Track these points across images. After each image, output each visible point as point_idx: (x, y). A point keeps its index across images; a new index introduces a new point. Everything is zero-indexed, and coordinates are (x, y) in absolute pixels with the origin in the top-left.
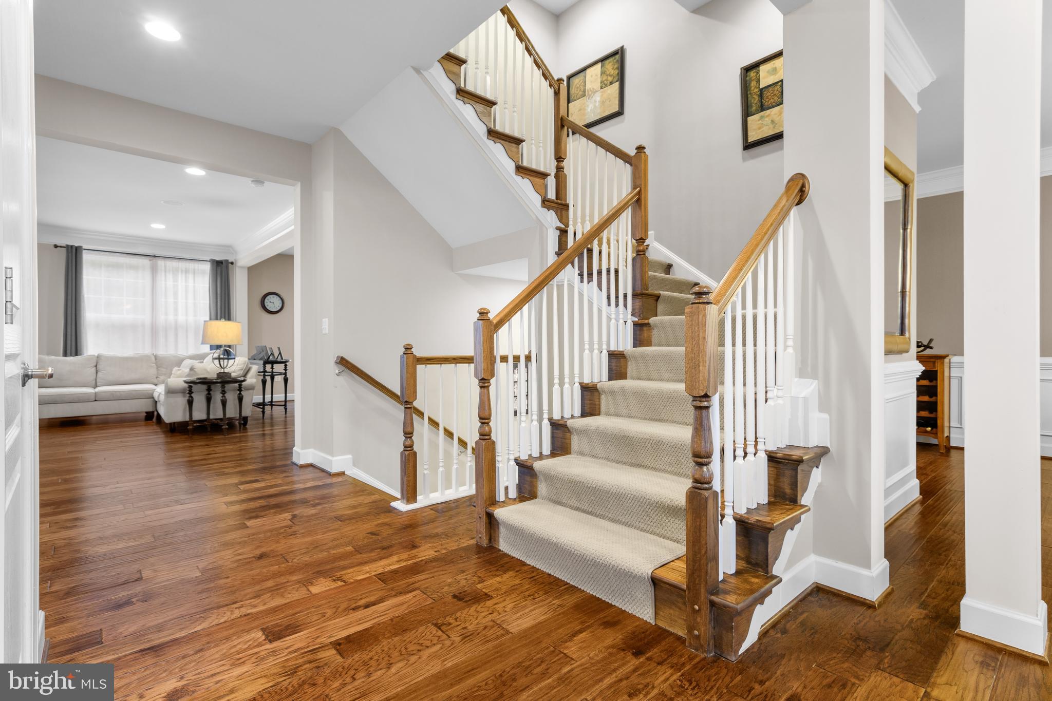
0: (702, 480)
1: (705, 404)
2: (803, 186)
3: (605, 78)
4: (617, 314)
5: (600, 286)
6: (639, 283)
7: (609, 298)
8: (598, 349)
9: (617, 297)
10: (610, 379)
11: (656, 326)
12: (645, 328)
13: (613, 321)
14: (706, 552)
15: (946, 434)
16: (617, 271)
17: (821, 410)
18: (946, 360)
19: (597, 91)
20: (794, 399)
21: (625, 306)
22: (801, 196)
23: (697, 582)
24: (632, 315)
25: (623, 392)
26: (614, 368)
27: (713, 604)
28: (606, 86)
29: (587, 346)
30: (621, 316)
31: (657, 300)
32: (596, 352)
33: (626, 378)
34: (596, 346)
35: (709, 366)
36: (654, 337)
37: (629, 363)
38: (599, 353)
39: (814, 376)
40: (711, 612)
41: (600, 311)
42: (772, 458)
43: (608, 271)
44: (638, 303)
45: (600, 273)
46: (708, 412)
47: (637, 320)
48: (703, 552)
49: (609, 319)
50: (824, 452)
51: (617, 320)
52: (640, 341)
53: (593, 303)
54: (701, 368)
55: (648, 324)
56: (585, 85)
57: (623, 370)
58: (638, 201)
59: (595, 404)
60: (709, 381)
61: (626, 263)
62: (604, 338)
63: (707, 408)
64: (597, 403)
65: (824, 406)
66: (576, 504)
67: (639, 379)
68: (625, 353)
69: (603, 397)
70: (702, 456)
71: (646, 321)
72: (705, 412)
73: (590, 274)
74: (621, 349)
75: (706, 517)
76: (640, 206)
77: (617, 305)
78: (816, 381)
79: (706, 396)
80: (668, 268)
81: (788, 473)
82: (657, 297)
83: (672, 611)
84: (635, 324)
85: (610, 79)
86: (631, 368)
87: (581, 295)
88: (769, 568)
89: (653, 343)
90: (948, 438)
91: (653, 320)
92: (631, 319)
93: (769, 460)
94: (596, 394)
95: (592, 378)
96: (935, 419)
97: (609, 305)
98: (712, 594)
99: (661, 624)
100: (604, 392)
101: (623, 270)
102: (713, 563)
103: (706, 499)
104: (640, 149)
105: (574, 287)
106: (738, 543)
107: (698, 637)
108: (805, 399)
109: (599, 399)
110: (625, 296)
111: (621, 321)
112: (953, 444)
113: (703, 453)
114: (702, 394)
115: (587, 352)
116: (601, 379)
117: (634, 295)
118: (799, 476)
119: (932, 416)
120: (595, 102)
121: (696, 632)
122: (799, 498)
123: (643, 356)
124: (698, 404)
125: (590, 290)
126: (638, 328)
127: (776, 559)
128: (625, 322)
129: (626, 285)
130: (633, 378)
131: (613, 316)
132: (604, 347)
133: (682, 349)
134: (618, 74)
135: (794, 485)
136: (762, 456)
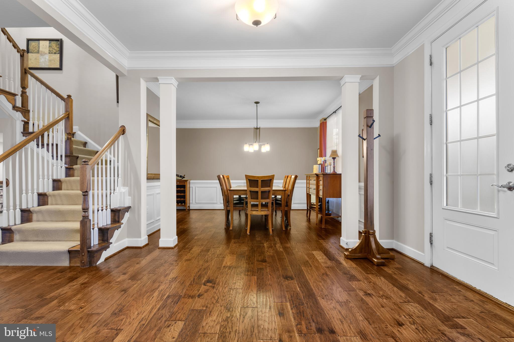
0: (85, 216)
1: (86, 194)
2: (124, 130)
3: (51, 49)
4: (57, 163)
5: (48, 150)
6: (68, 151)
7: (53, 156)
8: (47, 178)
9: (57, 156)
10: (53, 190)
11: (76, 169)
12: (71, 170)
13: (55, 167)
14: (86, 237)
15: (188, 205)
16: (57, 145)
17: (129, 195)
18: (188, 182)
19: (46, 54)
20: (121, 193)
21: (61, 160)
22: (124, 132)
23: (83, 246)
24: (65, 164)
25: (59, 195)
26: (55, 186)
27: (88, 251)
28: (52, 53)
29: (41, 177)
30: (59, 165)
31: (77, 159)
32: (46, 179)
33: (61, 190)
34: (46, 177)
35: (88, 183)
36: (75, 173)
37: (63, 184)
38: (48, 180)
39: (127, 186)
40: (88, 254)
41: (48, 162)
42: (112, 211)
43: (53, 145)
44: (68, 159)
45: (48, 145)
46: (87, 196)
47: (67, 166)
48: (85, 237)
49: (53, 165)
50: (129, 208)
51: (57, 166)
52: (69, 175)
53: (44, 158)
54: (85, 183)
55: (73, 168)
56: (39, 48)
57: (60, 187)
58: (68, 117)
59: (46, 201)
60: (87, 187)
61: (62, 142)
62: (50, 173)
63: (87, 195)
64: (46, 200)
65: (130, 195)
66: (36, 239)
67: (68, 190)
68: (61, 180)
69: (49, 198)
70: (85, 209)
71: (72, 167)
72: (86, 196)
73: (43, 145)
74: (59, 178)
75: (86, 227)
76: (69, 119)
77: (57, 159)
78: (128, 187)
79: (86, 192)
80: (85, 144)
81: (117, 214)
82: (78, 157)
83: (75, 259)
84: (66, 168)
85: (54, 51)
86: (64, 186)
87: (38, 154)
88: (109, 240)
89: (75, 176)
90: (189, 206)
91: (75, 167)
92: (64, 166)
93: (111, 211)
94: (46, 197)
95: (44, 190)
96: (185, 201)
97: (53, 159)
98: (88, 249)
99: (72, 265)
100: (50, 196)
101: (60, 144)
102: (89, 240)
103: (86, 221)
104: (69, 96)
105: (34, 150)
106: (99, 235)
107: (84, 263)
108: (124, 193)
109: (48, 199)
110: (61, 156)
111: (59, 167)
112: (191, 208)
113: (85, 208)
114: (85, 191)
115: (41, 179)
116: (48, 190)
117: (66, 156)
118: (120, 215)
119: (184, 200)
120: (46, 58)
121: (83, 261)
122: (120, 221)
123: (69, 181)
124: (84, 194)
125: (43, 152)
126: (68, 170)
127: (111, 238)
128: (61, 167)
129: (62, 150)
130: (65, 190)
131: (55, 164)
132: (50, 177)
133: (79, 178)
134: (59, 50)
135: (119, 217)
136: (109, 210)
